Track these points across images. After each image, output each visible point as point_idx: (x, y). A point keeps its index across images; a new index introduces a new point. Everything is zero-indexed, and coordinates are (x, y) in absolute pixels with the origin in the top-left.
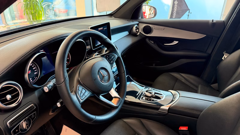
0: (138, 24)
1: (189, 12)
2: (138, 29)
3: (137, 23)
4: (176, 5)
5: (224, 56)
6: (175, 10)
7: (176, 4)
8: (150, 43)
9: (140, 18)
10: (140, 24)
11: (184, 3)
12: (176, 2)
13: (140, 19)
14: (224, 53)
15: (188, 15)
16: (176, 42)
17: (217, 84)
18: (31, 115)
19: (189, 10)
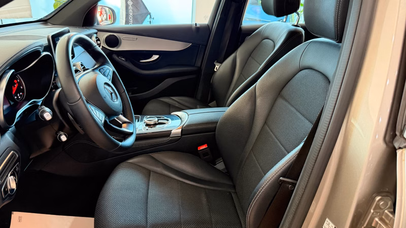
0: (96, 33)
1: (150, 17)
2: (99, 40)
3: (96, 31)
4: (130, 7)
5: (216, 66)
6: (131, 14)
7: (130, 5)
8: (120, 60)
9: (96, 24)
10: (99, 33)
11: (141, 3)
12: (130, 3)
13: (96, 26)
14: (215, 63)
15: (150, 22)
16: (155, 57)
17: (215, 101)
18: (15, 168)
19: (150, 14)
